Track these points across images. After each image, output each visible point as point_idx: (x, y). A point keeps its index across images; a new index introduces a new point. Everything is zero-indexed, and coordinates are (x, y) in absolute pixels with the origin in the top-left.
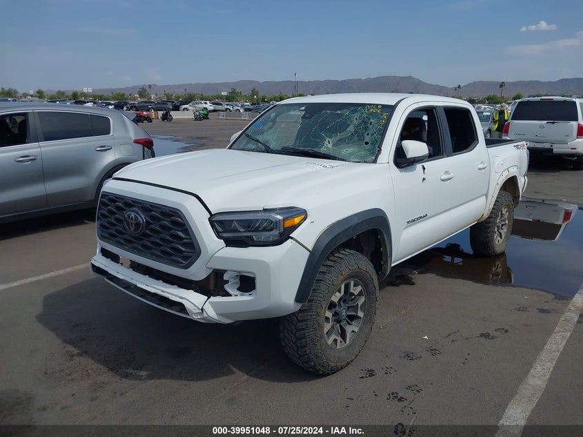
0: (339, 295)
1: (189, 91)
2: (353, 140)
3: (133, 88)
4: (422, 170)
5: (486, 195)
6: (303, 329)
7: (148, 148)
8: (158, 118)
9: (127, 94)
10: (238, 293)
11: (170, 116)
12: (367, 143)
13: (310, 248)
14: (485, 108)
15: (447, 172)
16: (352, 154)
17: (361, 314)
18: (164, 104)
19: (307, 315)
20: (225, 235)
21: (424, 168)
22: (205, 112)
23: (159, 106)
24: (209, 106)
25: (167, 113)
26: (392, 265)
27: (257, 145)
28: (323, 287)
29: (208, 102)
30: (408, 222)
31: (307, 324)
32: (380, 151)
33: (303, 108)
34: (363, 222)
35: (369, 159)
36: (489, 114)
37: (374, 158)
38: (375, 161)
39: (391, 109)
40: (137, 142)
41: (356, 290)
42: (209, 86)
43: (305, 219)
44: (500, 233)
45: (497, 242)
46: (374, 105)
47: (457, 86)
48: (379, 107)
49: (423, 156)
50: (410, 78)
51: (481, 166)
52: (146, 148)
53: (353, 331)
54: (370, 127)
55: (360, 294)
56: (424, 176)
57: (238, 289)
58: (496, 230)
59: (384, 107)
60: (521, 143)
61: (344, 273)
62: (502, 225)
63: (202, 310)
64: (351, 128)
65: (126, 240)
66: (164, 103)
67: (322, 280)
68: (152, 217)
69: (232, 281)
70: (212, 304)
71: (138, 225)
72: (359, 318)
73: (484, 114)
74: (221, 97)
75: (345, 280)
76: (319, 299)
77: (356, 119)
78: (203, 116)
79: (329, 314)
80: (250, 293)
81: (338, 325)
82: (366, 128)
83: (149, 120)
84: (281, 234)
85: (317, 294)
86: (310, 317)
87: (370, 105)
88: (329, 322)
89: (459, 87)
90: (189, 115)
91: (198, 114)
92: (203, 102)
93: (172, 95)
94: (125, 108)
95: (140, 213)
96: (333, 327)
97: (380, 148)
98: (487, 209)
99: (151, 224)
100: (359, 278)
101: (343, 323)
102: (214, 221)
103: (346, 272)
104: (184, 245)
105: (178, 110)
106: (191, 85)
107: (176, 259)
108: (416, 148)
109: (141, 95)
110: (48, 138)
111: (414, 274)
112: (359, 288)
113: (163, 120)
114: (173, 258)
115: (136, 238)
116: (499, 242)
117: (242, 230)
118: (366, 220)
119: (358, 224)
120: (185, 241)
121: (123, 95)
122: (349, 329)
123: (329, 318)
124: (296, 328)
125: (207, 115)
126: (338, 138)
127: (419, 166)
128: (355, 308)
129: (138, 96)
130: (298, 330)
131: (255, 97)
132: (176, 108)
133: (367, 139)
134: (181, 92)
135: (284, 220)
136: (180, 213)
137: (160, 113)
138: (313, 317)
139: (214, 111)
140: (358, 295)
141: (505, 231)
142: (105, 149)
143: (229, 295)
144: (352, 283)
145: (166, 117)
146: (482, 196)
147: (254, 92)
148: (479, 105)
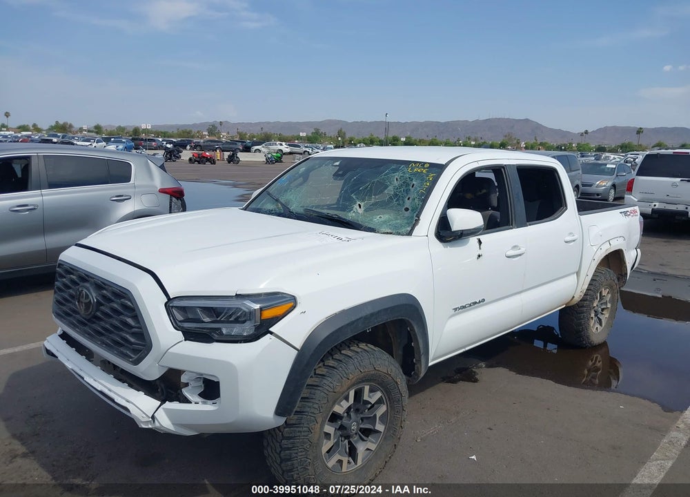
0: (345, 405)
1: (265, 130)
2: (391, 204)
3: (202, 125)
4: (478, 244)
5: (578, 273)
6: (289, 449)
7: (177, 198)
8: (223, 160)
9: (194, 131)
10: (199, 399)
11: (237, 157)
12: (407, 209)
13: (299, 347)
14: (615, 158)
15: (515, 247)
16: (385, 222)
17: (380, 427)
18: (233, 144)
19: (295, 431)
20: (186, 325)
21: (480, 242)
22: (279, 155)
23: (227, 146)
24: (285, 148)
25: (233, 154)
26: (430, 364)
27: (277, 205)
28: (319, 394)
29: (284, 143)
30: (455, 309)
31: (293, 443)
32: (417, 221)
33: (337, 163)
34: (379, 312)
35: (403, 230)
36: (614, 166)
37: (409, 229)
38: (410, 234)
39: (438, 169)
40: (163, 191)
41: (372, 397)
42: (289, 125)
43: (294, 307)
44: (600, 320)
45: (594, 330)
46: (420, 163)
47: (583, 131)
48: (426, 166)
49: (474, 229)
50: (527, 120)
51: (568, 238)
52: (174, 199)
53: (368, 449)
54: (412, 189)
55: (380, 401)
56: (480, 252)
57: (201, 395)
58: (593, 315)
59: (432, 165)
60: (632, 208)
61: (351, 376)
62: (603, 310)
63: (153, 417)
64: (390, 191)
65: (79, 322)
66: (234, 142)
67: (317, 386)
68: (104, 297)
69: (192, 384)
70: (167, 411)
71: (88, 305)
72: (378, 432)
73: (608, 166)
74: (299, 138)
75: (354, 385)
76: (312, 410)
77: (395, 180)
78: (277, 159)
79: (329, 429)
80: (214, 401)
81: (346, 441)
82: (407, 191)
83: (212, 161)
84: (257, 328)
85: (310, 404)
86: (299, 434)
87: (415, 162)
88: (329, 439)
89: (586, 132)
90: (261, 158)
91: (269, 156)
92: (278, 143)
93: (246, 134)
94: (188, 147)
95: (92, 291)
96: (336, 444)
97: (419, 218)
98: (579, 290)
99: (102, 305)
100: (378, 382)
101: (354, 439)
102: (172, 307)
103: (354, 375)
104: (133, 334)
105: (250, 151)
106: (269, 123)
107: (125, 351)
108: (465, 218)
109: (211, 132)
110: (52, 185)
111: (481, 367)
112: (378, 395)
113: (229, 162)
114: (122, 349)
115: (88, 320)
116: (596, 331)
117: (207, 319)
118: (386, 310)
119: (372, 315)
120: (134, 330)
121: (189, 133)
122: (361, 448)
123: (330, 434)
124: (281, 447)
125: (280, 158)
126: (373, 201)
127: (473, 240)
128: (373, 420)
129: (206, 133)
130: (283, 449)
131: (340, 139)
132: (247, 149)
133: (408, 204)
134: (256, 131)
135: (261, 309)
136: (130, 295)
137: (227, 154)
138: (303, 434)
139: (290, 153)
140: (376, 403)
141: (607, 316)
142: (121, 199)
143: (188, 401)
144: (367, 388)
145: (232, 159)
146: (573, 273)
147: (341, 134)
148: (607, 154)
